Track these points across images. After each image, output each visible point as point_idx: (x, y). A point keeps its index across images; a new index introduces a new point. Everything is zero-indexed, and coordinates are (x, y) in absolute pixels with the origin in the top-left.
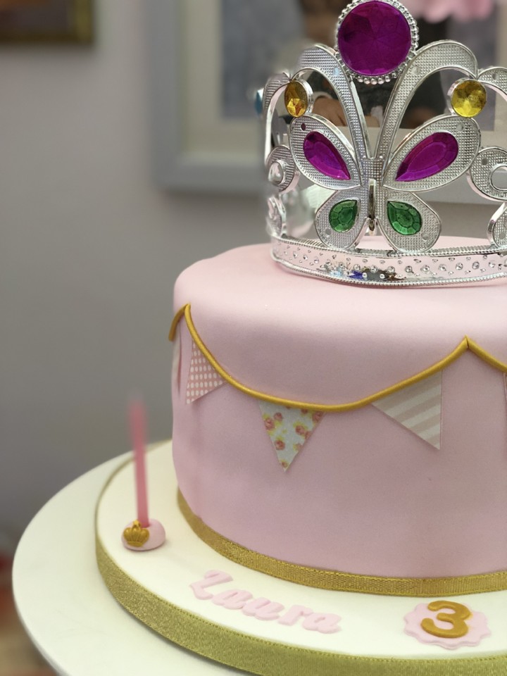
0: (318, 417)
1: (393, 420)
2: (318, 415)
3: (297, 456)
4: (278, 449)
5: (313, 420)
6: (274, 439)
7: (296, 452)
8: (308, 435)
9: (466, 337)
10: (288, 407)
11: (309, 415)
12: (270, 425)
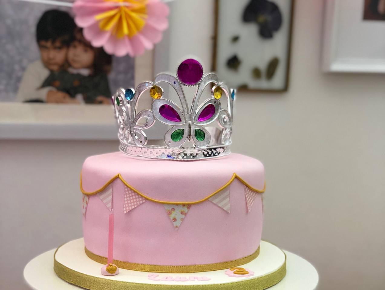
0: (189, 207)
1: (215, 204)
2: (189, 206)
3: (181, 223)
4: (173, 222)
5: (187, 208)
6: (172, 218)
7: (181, 222)
8: (185, 214)
9: (234, 173)
10: (177, 205)
11: (186, 206)
12: (170, 213)
